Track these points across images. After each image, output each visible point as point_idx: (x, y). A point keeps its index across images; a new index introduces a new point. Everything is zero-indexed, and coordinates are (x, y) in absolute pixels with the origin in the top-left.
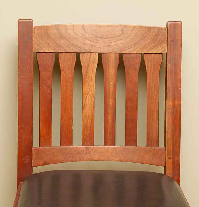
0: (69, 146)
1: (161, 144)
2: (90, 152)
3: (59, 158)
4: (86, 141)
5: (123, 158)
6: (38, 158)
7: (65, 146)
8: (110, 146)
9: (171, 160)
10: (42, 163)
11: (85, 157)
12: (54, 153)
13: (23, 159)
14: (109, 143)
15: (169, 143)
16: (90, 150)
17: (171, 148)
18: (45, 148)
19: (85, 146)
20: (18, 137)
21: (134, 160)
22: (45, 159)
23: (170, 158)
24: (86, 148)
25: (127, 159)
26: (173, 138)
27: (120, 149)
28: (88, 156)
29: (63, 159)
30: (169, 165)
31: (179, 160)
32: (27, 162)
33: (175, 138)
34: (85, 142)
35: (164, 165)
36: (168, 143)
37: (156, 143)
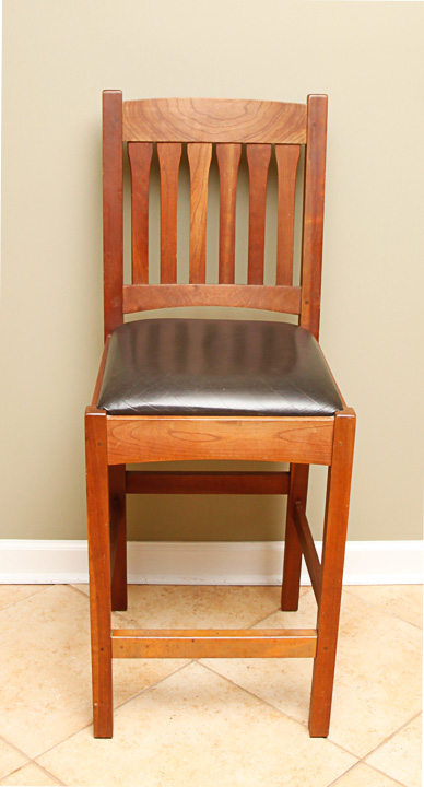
0: (172, 283)
1: (296, 282)
2: (201, 294)
4: (195, 277)
5: (244, 303)
6: (131, 302)
7: (166, 283)
8: (226, 284)
9: (308, 305)
10: (136, 308)
11: (193, 300)
12: (152, 293)
13: (111, 302)
14: (225, 280)
15: (307, 287)
16: (200, 290)
17: (309, 287)
18: (139, 287)
19: (194, 285)
21: (260, 305)
22: (141, 303)
23: (307, 303)
24: (194, 287)
25: (250, 303)
26: (312, 272)
27: (240, 289)
28: (198, 299)
29: (165, 302)
30: (306, 313)
31: (319, 306)
32: (117, 305)
33: (315, 273)
34: (194, 279)
35: (299, 313)
37: (290, 282)
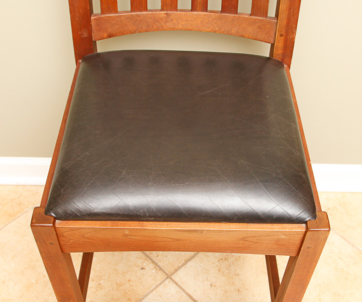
0: (142, 11)
1: (272, 13)
2: (172, 20)
3: (130, 28)
4: (166, 5)
5: (217, 29)
6: (100, 30)
7: (137, 11)
8: (199, 11)
9: (283, 38)
10: (105, 35)
11: (164, 26)
12: (122, 21)
13: (80, 33)
14: (198, 8)
15: (283, 15)
16: (171, 17)
17: (285, 22)
18: (108, 17)
19: (165, 12)
20: (70, 5)
21: (233, 32)
23: (281, 35)
24: (166, 14)
25: (223, 30)
26: (290, 9)
27: (213, 17)
28: (169, 25)
29: (135, 28)
30: (280, 44)
31: (294, 38)
32: (85, 36)
33: (292, 10)
34: (165, 7)
35: (272, 43)
36: (281, 16)
37: (265, 13)
